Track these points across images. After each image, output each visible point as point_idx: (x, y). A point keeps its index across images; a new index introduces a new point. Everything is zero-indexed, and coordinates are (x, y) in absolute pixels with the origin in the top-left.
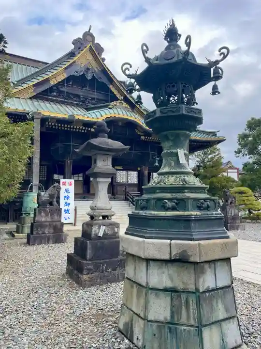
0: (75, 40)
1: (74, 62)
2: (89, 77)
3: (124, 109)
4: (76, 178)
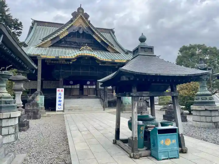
0: (73, 13)
1: (72, 25)
2: (81, 32)
3: (88, 50)
4: (75, 87)
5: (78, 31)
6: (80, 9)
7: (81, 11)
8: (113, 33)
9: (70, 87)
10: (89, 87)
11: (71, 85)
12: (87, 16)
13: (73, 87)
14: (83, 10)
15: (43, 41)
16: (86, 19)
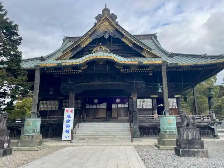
1: (95, 29)
4: (101, 107)
5: (103, 36)
7: (106, 12)
9: (94, 107)
11: (96, 104)
12: (114, 17)
13: (98, 107)
15: (63, 53)
16: (113, 20)
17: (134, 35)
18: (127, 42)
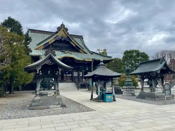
0: (58, 28)
1: (57, 35)
2: (63, 40)
3: (69, 53)
5: (61, 39)
6: (63, 25)
7: (63, 26)
8: (83, 38)
10: (67, 75)
12: (67, 30)
14: (64, 26)
15: (38, 45)
17: (70, 35)
18: (73, 44)
